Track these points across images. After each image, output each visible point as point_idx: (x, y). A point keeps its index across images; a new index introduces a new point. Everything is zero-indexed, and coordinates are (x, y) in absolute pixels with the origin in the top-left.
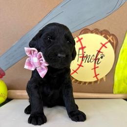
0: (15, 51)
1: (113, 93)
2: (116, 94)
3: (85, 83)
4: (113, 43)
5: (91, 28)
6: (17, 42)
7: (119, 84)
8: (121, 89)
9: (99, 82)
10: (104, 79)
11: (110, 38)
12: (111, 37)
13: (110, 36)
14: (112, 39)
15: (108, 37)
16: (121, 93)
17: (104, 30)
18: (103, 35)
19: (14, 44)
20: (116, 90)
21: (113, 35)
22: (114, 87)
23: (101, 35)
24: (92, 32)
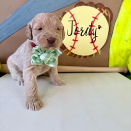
0: (9, 24)
1: (108, 66)
3: (80, 56)
4: (108, 16)
5: (86, 2)
6: (10, 15)
7: (115, 58)
8: (117, 63)
9: (94, 56)
10: (100, 52)
12: (106, 10)
14: (107, 12)
15: (103, 10)
16: (116, 66)
17: (99, 4)
19: (7, 18)
20: (111, 63)
21: (108, 8)
22: (110, 60)
23: (96, 8)
24: (86, 5)
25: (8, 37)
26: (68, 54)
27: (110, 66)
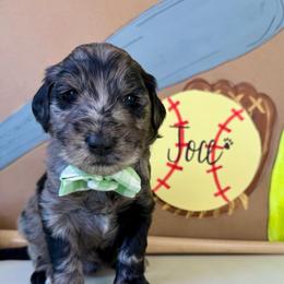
0: (18, 128)
1: (267, 240)
2: (274, 241)
3: (197, 214)
4: (264, 116)
5: (211, 79)
9: (231, 212)
11: (257, 103)
12: (260, 100)
13: (256, 99)
14: (262, 104)
15: (252, 99)
17: (243, 84)
18: (240, 97)
20: (274, 231)
21: (264, 96)
22: (271, 224)
24: (212, 88)
25: (13, 161)
26: (165, 207)
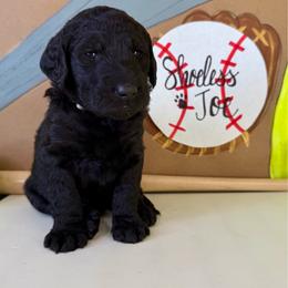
2: (275, 178)
3: (197, 150)
4: (268, 48)
9: (231, 150)
11: (261, 35)
12: (263, 32)
13: (260, 31)
14: (266, 37)
15: (256, 31)
17: (246, 15)
18: (243, 28)
21: (268, 27)
22: (272, 160)
23: (238, 27)
24: (213, 19)
26: (166, 145)
27: (272, 176)
